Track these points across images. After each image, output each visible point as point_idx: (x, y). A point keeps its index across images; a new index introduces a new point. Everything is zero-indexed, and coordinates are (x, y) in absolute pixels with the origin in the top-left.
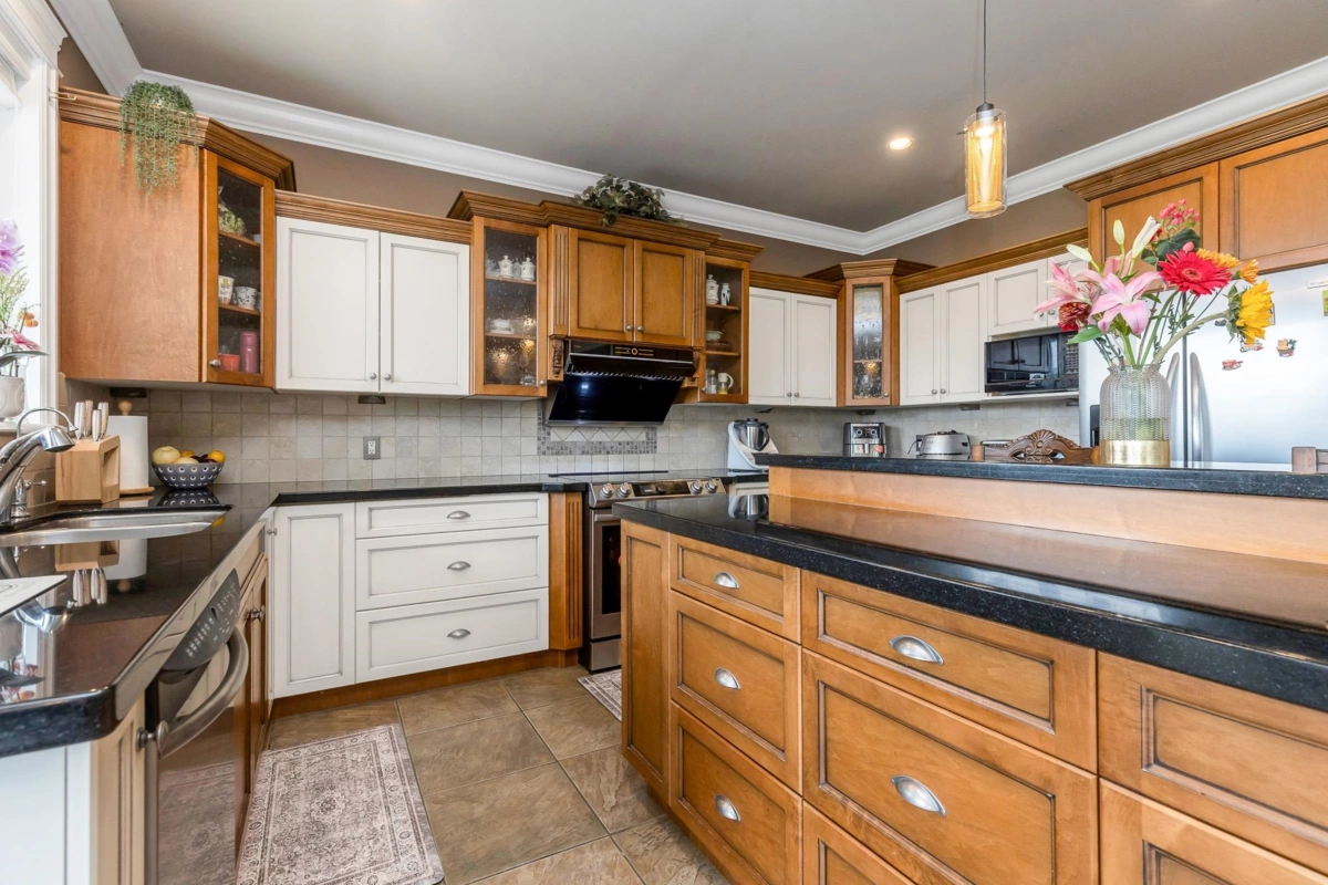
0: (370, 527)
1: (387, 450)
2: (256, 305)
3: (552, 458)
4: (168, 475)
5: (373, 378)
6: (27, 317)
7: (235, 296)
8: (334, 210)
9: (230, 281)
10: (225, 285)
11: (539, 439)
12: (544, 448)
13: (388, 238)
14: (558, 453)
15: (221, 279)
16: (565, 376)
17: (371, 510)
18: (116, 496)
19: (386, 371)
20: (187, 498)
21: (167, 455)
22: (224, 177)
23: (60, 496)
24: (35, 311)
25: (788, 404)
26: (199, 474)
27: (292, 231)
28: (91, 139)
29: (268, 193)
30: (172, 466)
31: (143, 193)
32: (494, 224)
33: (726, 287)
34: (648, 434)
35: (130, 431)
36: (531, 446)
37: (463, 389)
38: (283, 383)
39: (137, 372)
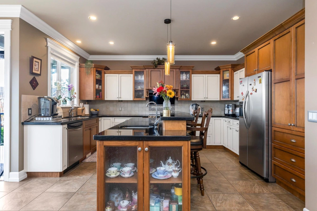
0: (114, 121)
1: (123, 110)
2: (101, 88)
3: (152, 111)
4: (93, 112)
5: (118, 98)
6: (75, 93)
7: (99, 87)
8: (112, 72)
9: (98, 85)
10: (97, 86)
11: (149, 108)
12: (150, 109)
13: (120, 75)
14: (153, 110)
15: (96, 85)
16: (149, 96)
17: (114, 119)
18: (84, 115)
19: (120, 97)
20: (94, 116)
21: (92, 110)
22: (97, 71)
23: (78, 115)
24: (76, 92)
25: (205, 100)
26: (95, 112)
27: (107, 76)
28: (82, 69)
29: (103, 71)
30: (92, 111)
31: (87, 75)
32: (136, 70)
33: (188, 75)
34: (173, 107)
35: (87, 107)
36: (148, 109)
37: (132, 99)
38: (106, 99)
39: (87, 99)
